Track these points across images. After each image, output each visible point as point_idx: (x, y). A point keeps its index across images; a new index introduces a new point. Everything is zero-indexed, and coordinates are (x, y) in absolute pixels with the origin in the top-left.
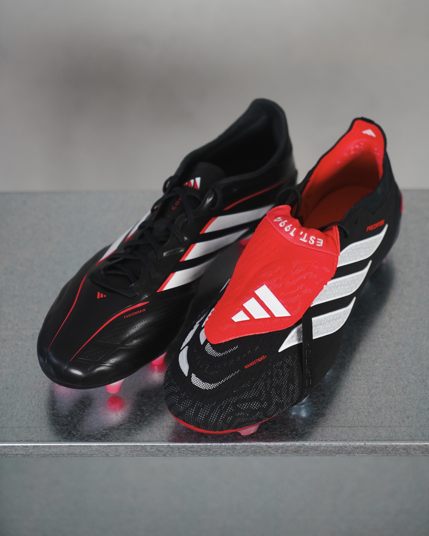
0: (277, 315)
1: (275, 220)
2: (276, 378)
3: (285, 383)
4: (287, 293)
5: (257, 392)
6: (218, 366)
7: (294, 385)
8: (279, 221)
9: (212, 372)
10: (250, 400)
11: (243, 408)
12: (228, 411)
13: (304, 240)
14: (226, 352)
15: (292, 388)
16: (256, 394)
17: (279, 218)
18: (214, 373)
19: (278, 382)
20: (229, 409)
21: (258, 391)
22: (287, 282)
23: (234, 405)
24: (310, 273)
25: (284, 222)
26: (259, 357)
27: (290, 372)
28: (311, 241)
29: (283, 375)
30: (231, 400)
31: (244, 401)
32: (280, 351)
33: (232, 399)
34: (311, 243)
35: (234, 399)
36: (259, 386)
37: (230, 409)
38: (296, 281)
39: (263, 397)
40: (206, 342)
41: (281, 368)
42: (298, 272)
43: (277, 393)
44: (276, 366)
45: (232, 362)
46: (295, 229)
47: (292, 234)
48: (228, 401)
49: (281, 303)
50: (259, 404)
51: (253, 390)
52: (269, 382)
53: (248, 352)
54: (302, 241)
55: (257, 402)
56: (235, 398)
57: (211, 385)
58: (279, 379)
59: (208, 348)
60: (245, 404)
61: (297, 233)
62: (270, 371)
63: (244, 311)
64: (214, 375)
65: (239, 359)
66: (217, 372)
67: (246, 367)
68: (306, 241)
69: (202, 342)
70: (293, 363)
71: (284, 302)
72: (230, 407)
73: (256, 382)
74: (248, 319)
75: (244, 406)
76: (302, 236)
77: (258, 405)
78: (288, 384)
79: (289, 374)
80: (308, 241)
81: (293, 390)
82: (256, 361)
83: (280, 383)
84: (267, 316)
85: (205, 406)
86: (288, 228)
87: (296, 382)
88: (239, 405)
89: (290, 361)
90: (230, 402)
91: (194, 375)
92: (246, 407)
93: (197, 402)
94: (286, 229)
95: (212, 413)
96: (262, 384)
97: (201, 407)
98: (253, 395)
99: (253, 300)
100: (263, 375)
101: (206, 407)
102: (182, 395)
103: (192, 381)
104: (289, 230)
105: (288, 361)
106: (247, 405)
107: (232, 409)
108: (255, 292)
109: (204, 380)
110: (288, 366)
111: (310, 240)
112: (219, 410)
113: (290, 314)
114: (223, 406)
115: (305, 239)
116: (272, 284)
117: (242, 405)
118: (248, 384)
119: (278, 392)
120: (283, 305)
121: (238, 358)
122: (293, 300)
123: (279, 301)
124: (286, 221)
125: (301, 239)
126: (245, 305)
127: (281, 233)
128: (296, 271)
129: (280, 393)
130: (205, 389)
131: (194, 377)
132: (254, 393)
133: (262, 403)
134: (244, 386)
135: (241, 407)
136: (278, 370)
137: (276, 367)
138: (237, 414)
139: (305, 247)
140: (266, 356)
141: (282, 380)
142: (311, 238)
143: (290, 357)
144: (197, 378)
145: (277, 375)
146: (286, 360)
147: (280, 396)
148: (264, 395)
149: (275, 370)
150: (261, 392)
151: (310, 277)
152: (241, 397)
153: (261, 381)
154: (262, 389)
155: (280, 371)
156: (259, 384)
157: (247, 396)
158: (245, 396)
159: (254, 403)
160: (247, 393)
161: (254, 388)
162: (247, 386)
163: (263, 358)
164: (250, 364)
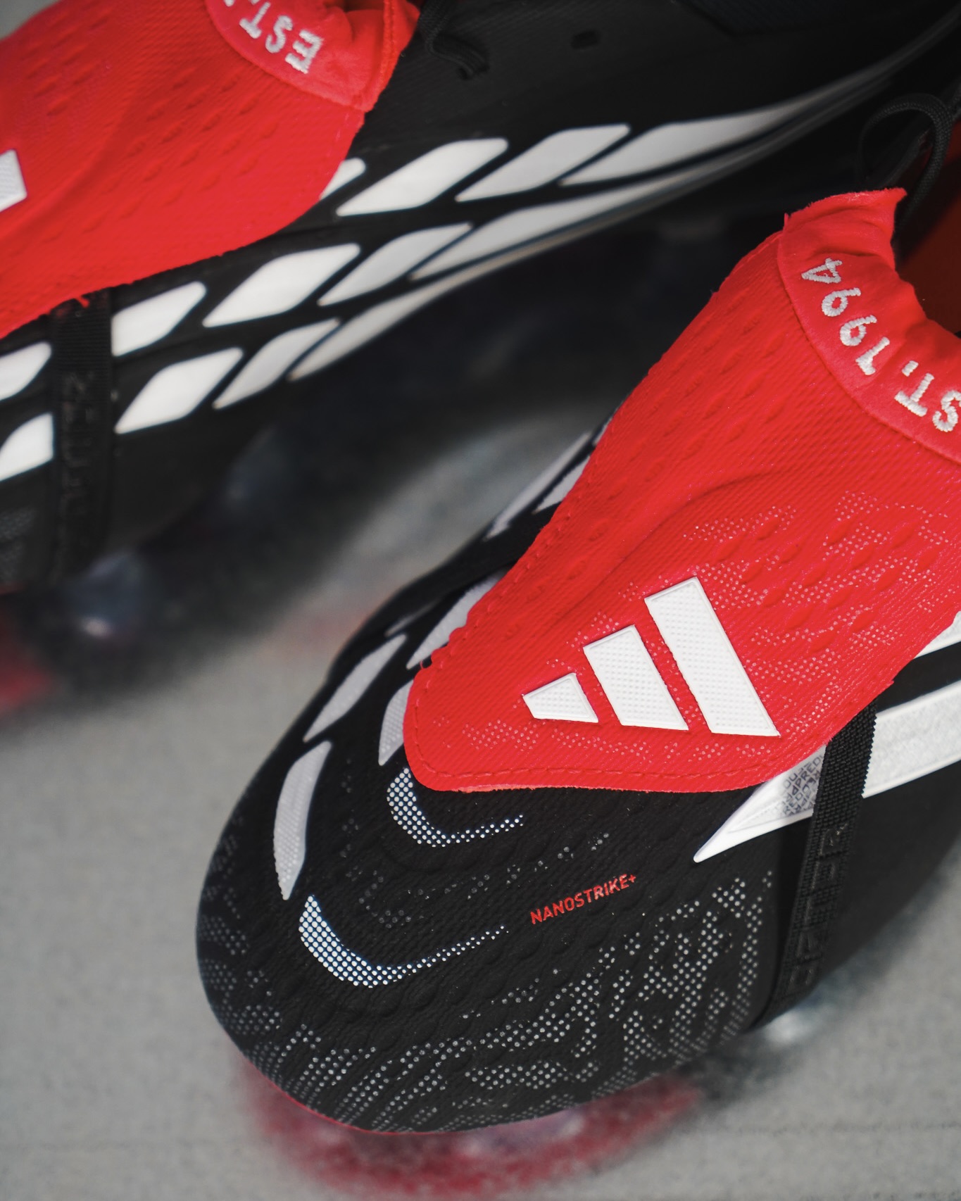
0: (718, 724)
1: (810, 275)
2: (657, 968)
3: (693, 987)
4: (782, 637)
5: (562, 1028)
6: (421, 892)
7: (732, 992)
8: (826, 280)
9: (388, 913)
10: (527, 1057)
11: (490, 1083)
12: (423, 1089)
13: (912, 404)
14: (468, 835)
15: (721, 1003)
16: (556, 1034)
17: (830, 265)
18: (396, 920)
19: (664, 985)
21: (567, 1021)
22: (795, 588)
23: (454, 1069)
24: (906, 563)
25: (843, 295)
26: (602, 879)
27: (725, 943)
28: (944, 417)
29: (693, 958)
30: (443, 1051)
31: (499, 1057)
32: (699, 857)
33: (449, 1044)
34: (941, 427)
35: (458, 1048)
36: (574, 1004)
37: (433, 1082)
38: (836, 586)
39: (583, 1044)
40: (400, 759)
41: (693, 926)
42: (852, 548)
44: (667, 919)
45: (481, 884)
46: (885, 342)
47: (866, 364)
48: (429, 1051)
49: (749, 674)
50: (559, 1070)
51: (548, 1017)
52: (622, 984)
53: (561, 850)
54: (906, 409)
55: (552, 1065)
56: (462, 1044)
57: (374, 968)
58: (669, 973)
59: (401, 793)
60: (501, 1071)
61: (888, 366)
62: (637, 940)
63: (580, 680)
64: (395, 926)
65: (514, 876)
66: (409, 919)
67: (536, 917)
68: (920, 412)
69: (386, 753)
70: (748, 908)
71: (761, 673)
72: (434, 1077)
73: (565, 984)
74: (590, 717)
75: (495, 1077)
76: (910, 384)
77: (553, 1076)
78: (706, 990)
79: (720, 952)
80: (930, 414)
81: (725, 1016)
82: (584, 897)
83: (670, 989)
84: (674, 721)
85: (329, 1054)
86: (855, 332)
88: (474, 1074)
89: (737, 897)
90: (438, 1058)
91: (315, 904)
92: (502, 1081)
93: (304, 1026)
94: (846, 337)
95: (356, 1084)
96: (591, 993)
97: (314, 1053)
98: (543, 1035)
99: (628, 641)
100: (602, 956)
101: (334, 1058)
102: (251, 980)
103: (301, 929)
104: (855, 342)
105: (726, 899)
106: (508, 1076)
107: (441, 1083)
108: (649, 602)
109: (350, 939)
110: (725, 919)
111: (939, 407)
112: (386, 1081)
113: (777, 727)
114: (405, 1066)
115: (921, 400)
116: (727, 581)
117: (488, 1073)
118: (530, 993)
119: (655, 1022)
120: (754, 686)
121: (514, 870)
122: (802, 672)
123: (743, 663)
124: (856, 292)
125: (900, 398)
126: (589, 651)
127: (821, 347)
128: (845, 545)
129: (666, 1026)
130: (346, 978)
131: (315, 915)
132: (549, 1029)
133: (576, 1066)
134: (512, 1000)
135: (482, 1078)
136: (674, 936)
137: (668, 925)
138: (460, 1105)
139: (908, 439)
140: (632, 879)
141: (682, 977)
142: (946, 401)
143: (737, 885)
144: (324, 924)
145: (667, 957)
146: (720, 894)
147: (662, 1037)
148: (589, 1037)
149: (662, 937)
150: (579, 1026)
151: (905, 578)
152: (490, 1041)
153: (590, 981)
154: (586, 1013)
155: (681, 941)
156: (578, 995)
157: (516, 1038)
158: (504, 1040)
159: (540, 1067)
160: (515, 1027)
161: (552, 1010)
162: (525, 999)
163: (618, 884)
164: (559, 907)
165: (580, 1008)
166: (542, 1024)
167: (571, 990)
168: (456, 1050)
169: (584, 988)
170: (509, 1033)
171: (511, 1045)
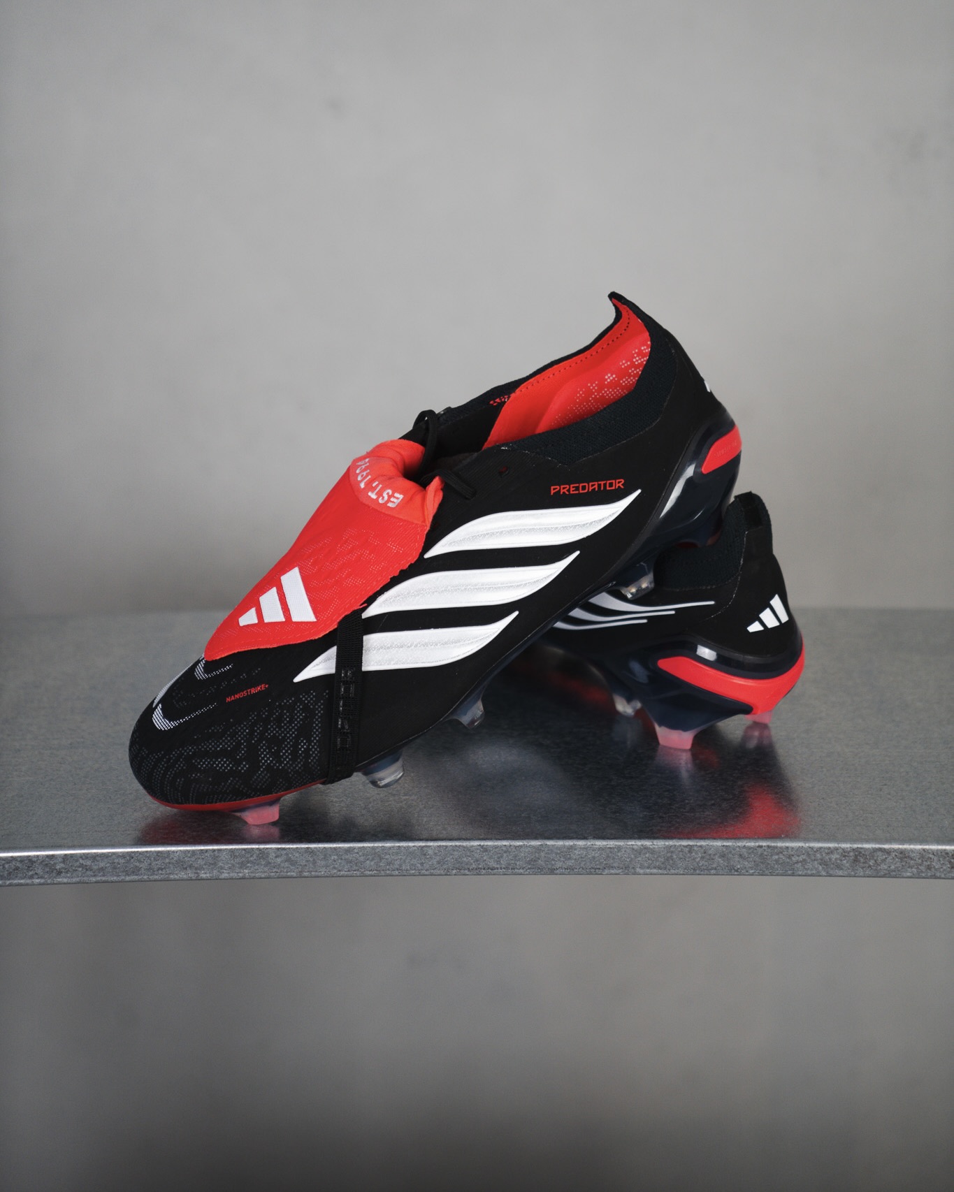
2: (274, 724)
3: (291, 735)
5: (232, 744)
6: (193, 694)
7: (310, 742)
9: (180, 703)
10: (217, 755)
11: (202, 766)
12: (178, 768)
14: (214, 674)
15: (303, 746)
16: (229, 746)
19: (277, 732)
20: (179, 766)
21: (234, 741)
22: (327, 565)
23: (190, 759)
24: (365, 552)
26: (255, 686)
27: (306, 717)
29: (291, 722)
30: (186, 751)
31: (205, 754)
32: (298, 679)
33: (188, 748)
36: (238, 734)
37: (181, 765)
38: (339, 562)
39: (241, 753)
41: (291, 708)
42: (346, 548)
43: (270, 751)
44: (280, 704)
45: (212, 690)
48: (181, 751)
49: (308, 598)
50: (230, 763)
51: (226, 738)
52: (258, 729)
53: (243, 675)
55: (228, 760)
56: (193, 748)
57: (170, 723)
58: (280, 727)
60: (206, 761)
62: (266, 711)
63: (255, 609)
64: (180, 707)
65: (225, 686)
66: (186, 704)
67: (228, 700)
70: (317, 704)
72: (181, 762)
73: (234, 726)
74: (257, 622)
75: (204, 763)
78: (297, 737)
79: (303, 722)
80: (378, 498)
81: (307, 750)
82: (247, 692)
83: (280, 735)
87: (316, 738)
88: (196, 761)
89: (312, 699)
90: (184, 754)
91: (160, 706)
92: (208, 765)
93: (144, 748)
95: (156, 769)
96: (245, 731)
97: (145, 758)
98: (224, 746)
99: (273, 593)
100: (251, 716)
101: (150, 758)
105: (306, 699)
107: (184, 766)
108: (281, 578)
109: (166, 715)
110: (305, 708)
112: (166, 765)
113: (316, 618)
114: (172, 757)
117: (201, 761)
118: (221, 728)
119: (273, 748)
120: (310, 602)
121: (224, 683)
122: (326, 596)
123: (307, 594)
126: (260, 599)
129: (279, 751)
130: (162, 729)
131: (159, 709)
132: (226, 744)
133: (238, 763)
134: (213, 731)
135: (200, 763)
136: (282, 712)
137: (279, 706)
138: (192, 776)
140: (267, 686)
141: (285, 730)
143: (312, 694)
144: (161, 712)
145: (279, 720)
146: (304, 696)
147: (276, 755)
148: (243, 749)
149: (277, 711)
150: (239, 744)
151: (364, 557)
152: (203, 747)
153: (245, 726)
154: (242, 739)
155: (285, 714)
156: (240, 731)
157: (213, 746)
158: (208, 747)
159: (222, 760)
160: (213, 741)
161: (229, 736)
162: (218, 730)
163: (261, 688)
164: (237, 696)
165: (240, 736)
166: (224, 741)
167: (237, 728)
168: (190, 751)
169: (242, 728)
170: (210, 744)
171: (211, 749)
